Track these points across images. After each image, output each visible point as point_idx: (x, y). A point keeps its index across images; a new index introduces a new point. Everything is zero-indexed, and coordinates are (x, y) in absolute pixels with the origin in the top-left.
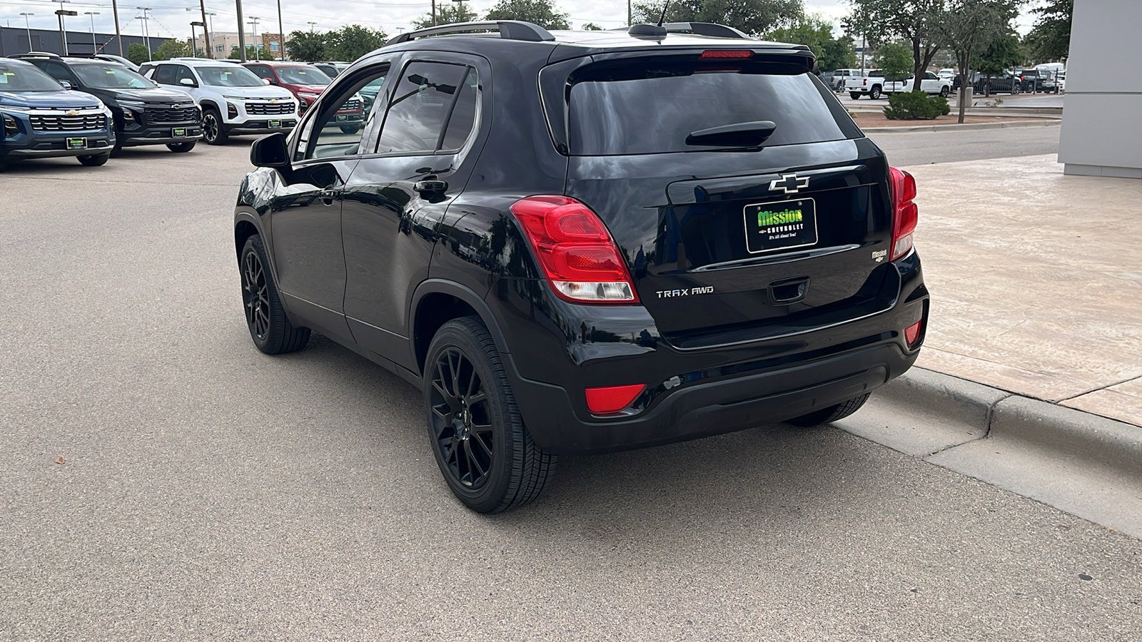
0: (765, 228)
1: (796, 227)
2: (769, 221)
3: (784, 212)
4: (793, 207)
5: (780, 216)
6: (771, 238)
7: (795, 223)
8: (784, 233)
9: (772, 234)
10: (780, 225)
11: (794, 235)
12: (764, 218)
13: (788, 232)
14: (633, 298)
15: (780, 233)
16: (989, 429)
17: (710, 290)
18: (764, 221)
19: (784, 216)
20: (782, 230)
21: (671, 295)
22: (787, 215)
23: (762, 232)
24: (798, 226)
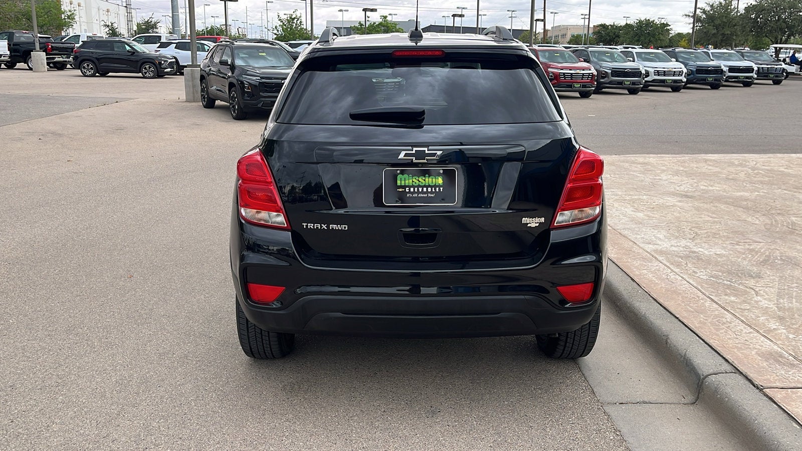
0: (404, 187)
1: (435, 190)
2: (409, 182)
3: (425, 177)
5: (420, 180)
6: (408, 195)
7: (435, 186)
8: (423, 193)
9: (412, 193)
10: (419, 186)
11: (432, 195)
12: (403, 179)
13: (427, 192)
14: (286, 226)
15: (418, 193)
16: (698, 398)
17: (345, 227)
18: (403, 182)
19: (425, 180)
20: (420, 191)
21: (314, 227)
22: (427, 179)
23: (401, 190)
24: (437, 189)
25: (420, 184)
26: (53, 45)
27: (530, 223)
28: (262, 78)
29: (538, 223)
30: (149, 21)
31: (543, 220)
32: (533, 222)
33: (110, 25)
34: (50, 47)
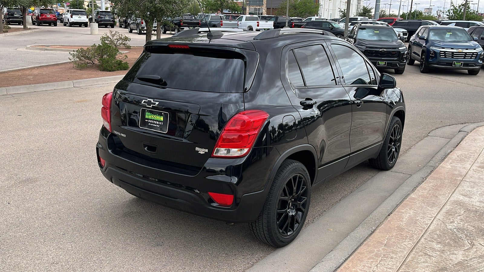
0: (148, 119)
1: (160, 123)
2: (150, 117)
3: (156, 115)
4: (160, 114)
7: (160, 121)
8: (155, 124)
9: (150, 123)
10: (154, 120)
11: (158, 126)
12: (148, 115)
13: (156, 124)
14: (110, 130)
15: (153, 123)
17: (125, 136)
18: (148, 117)
19: (156, 117)
20: (154, 122)
21: (116, 133)
22: (157, 117)
23: (146, 121)
24: (161, 123)
25: (155, 119)
26: (295, 23)
27: (200, 151)
28: (367, 47)
29: (204, 152)
30: (367, 8)
31: (207, 151)
32: (202, 151)
33: (343, 11)
34: (294, 25)
